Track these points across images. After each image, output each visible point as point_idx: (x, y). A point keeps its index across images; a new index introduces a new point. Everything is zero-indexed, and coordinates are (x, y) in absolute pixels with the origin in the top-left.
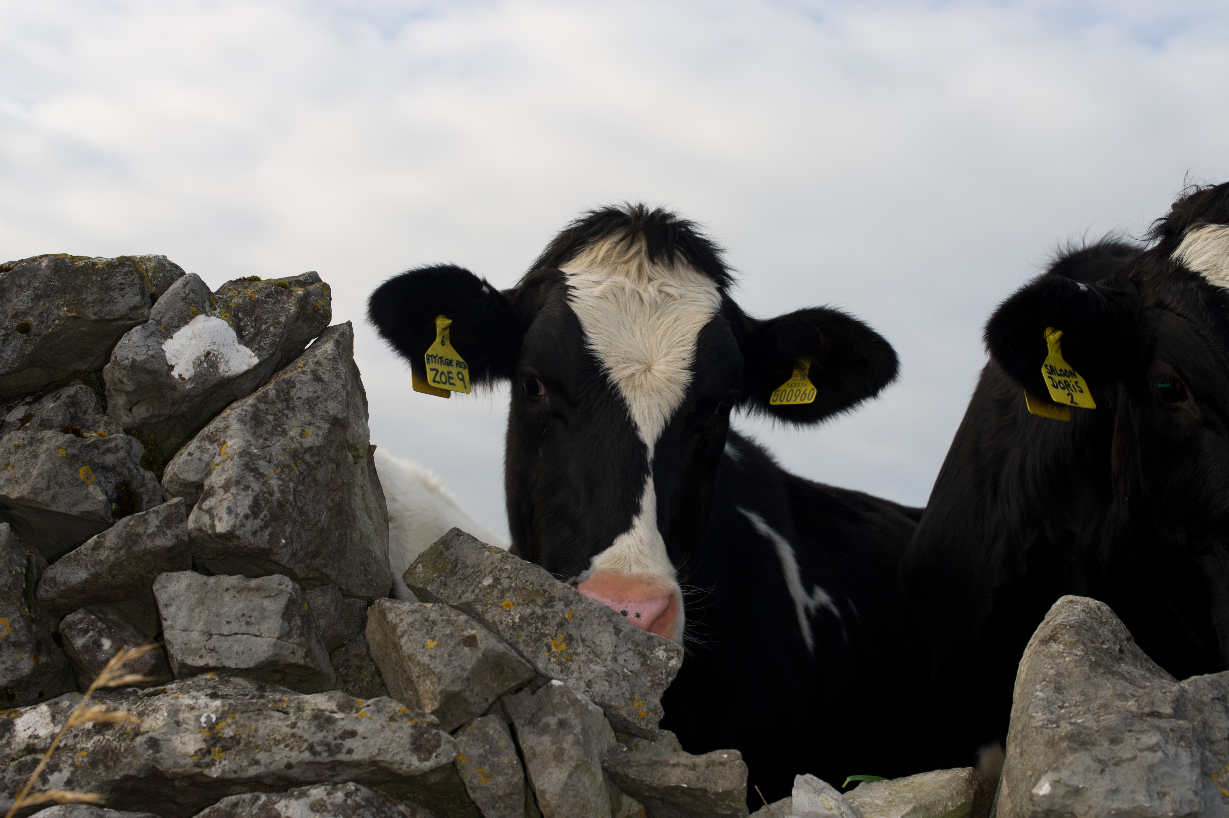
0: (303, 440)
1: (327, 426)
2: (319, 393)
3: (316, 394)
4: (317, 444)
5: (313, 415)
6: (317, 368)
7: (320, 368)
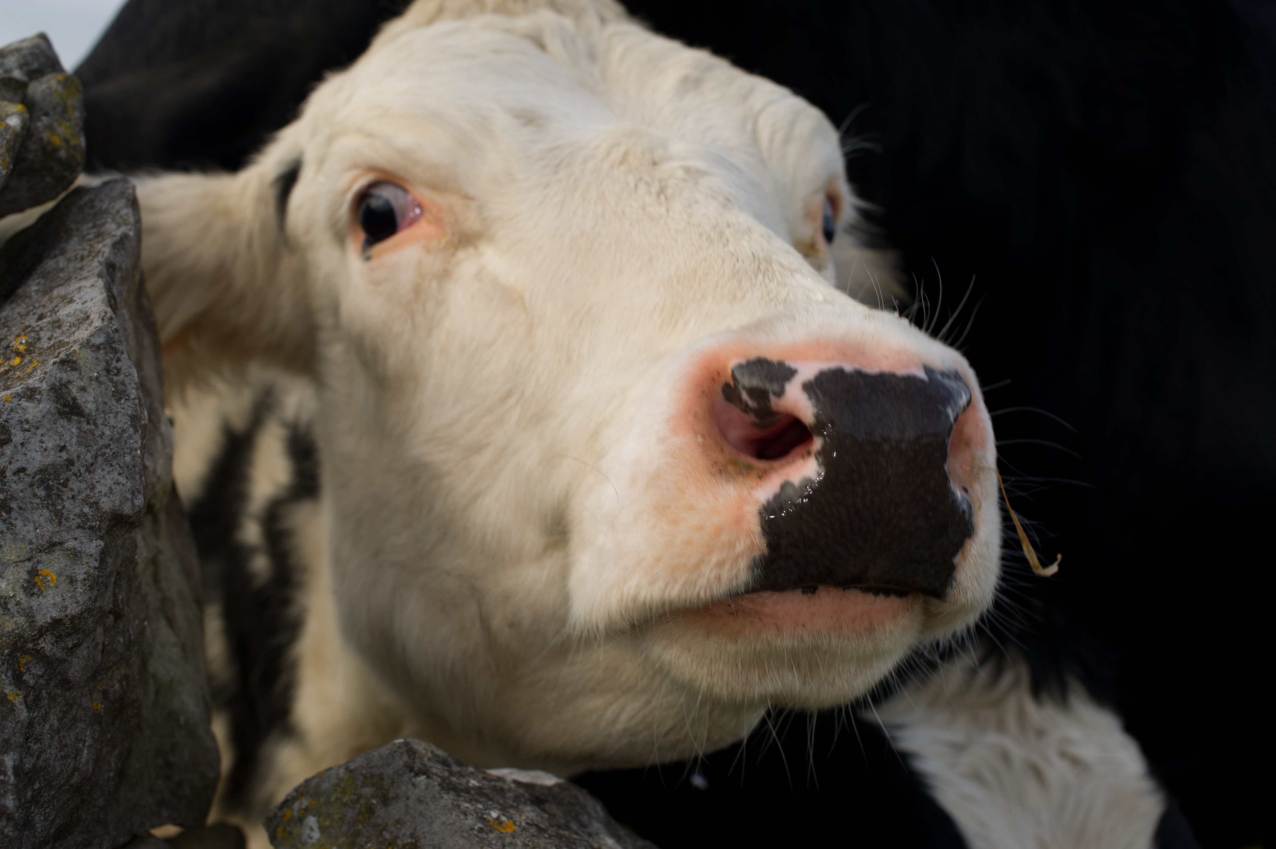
0: (34, 602)
1: (94, 546)
2: (74, 449)
3: (64, 455)
4: (73, 609)
5: (59, 517)
6: (65, 377)
7: (74, 376)
